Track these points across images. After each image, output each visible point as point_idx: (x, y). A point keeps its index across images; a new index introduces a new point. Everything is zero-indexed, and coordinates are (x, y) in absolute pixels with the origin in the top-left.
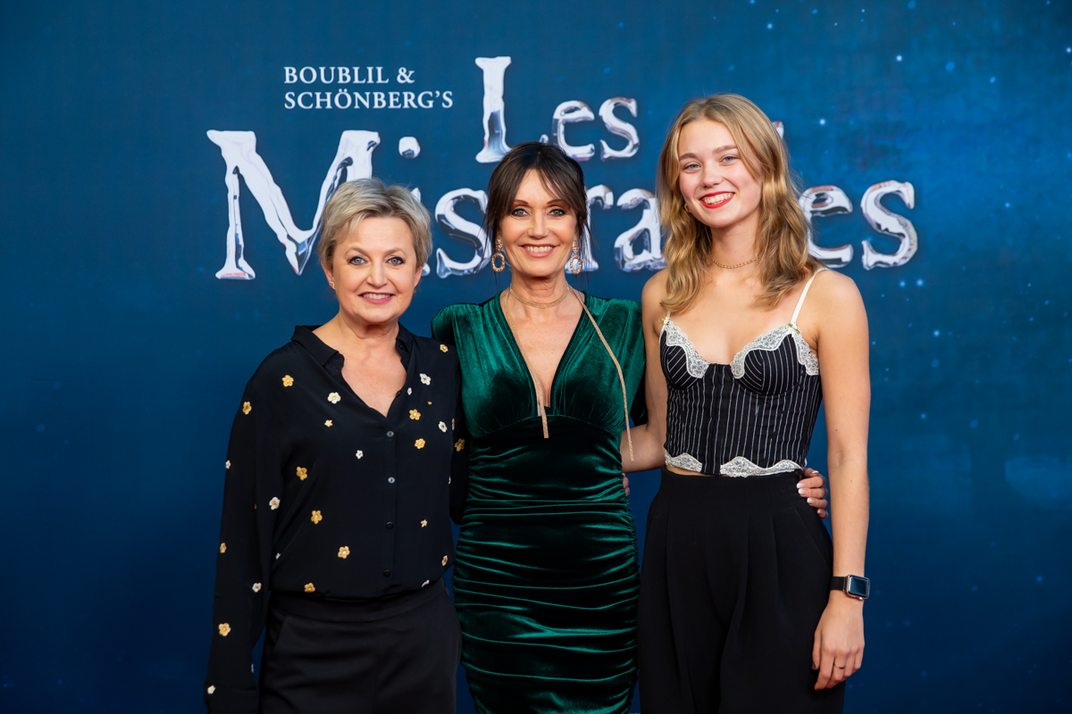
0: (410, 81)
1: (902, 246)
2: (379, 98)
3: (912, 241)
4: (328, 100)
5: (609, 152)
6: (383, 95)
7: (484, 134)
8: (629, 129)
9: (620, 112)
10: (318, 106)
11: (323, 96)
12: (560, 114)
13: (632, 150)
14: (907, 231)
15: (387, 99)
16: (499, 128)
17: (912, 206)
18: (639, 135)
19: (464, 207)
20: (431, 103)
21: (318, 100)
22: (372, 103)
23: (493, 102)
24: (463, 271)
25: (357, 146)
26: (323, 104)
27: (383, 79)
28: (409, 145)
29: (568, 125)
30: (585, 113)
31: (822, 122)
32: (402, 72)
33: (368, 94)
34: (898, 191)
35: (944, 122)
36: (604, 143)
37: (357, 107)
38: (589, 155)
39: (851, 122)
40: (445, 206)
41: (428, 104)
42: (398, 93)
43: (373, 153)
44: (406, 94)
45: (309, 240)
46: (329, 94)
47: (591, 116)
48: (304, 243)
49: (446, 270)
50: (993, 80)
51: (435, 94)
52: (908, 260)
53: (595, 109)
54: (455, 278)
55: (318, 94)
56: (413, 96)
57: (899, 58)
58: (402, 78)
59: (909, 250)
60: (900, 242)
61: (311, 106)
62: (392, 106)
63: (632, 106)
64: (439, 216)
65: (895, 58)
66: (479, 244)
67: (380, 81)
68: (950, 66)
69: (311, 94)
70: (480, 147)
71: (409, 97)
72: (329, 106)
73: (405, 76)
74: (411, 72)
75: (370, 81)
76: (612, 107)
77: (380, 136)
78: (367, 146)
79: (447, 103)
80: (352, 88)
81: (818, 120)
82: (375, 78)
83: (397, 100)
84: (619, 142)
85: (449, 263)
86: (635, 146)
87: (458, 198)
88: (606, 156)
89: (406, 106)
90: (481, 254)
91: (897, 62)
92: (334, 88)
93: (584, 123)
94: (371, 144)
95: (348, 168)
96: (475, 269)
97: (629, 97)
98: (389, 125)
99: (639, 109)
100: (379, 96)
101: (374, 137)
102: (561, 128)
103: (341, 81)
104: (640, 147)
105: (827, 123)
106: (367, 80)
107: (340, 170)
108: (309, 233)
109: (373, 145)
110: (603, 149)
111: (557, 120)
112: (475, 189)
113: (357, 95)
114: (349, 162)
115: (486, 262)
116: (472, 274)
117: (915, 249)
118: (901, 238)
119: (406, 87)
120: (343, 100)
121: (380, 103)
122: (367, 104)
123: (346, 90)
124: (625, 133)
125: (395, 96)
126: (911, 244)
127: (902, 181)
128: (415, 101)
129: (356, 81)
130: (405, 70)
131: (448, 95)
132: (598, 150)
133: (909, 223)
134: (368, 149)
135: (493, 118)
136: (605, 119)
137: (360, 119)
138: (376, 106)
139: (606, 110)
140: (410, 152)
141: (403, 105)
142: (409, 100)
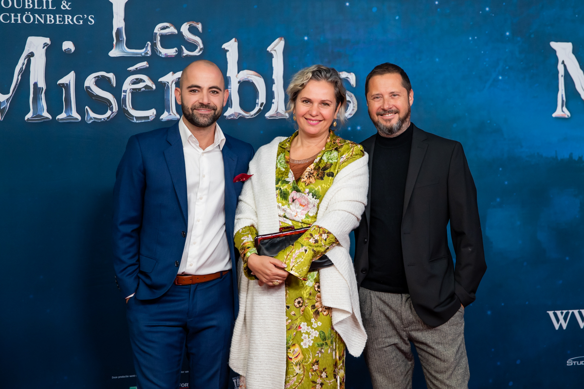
0: (68, 9)
1: (349, 107)
2: (50, 19)
3: (354, 105)
4: (19, 18)
5: (186, 52)
6: (52, 16)
7: (113, 41)
8: (198, 39)
9: (192, 30)
10: (13, 22)
11: (16, 16)
12: (157, 30)
13: (199, 52)
14: (352, 99)
15: (55, 18)
16: (122, 37)
17: (354, 86)
18: (203, 43)
19: (102, 83)
20: (81, 22)
21: (13, 18)
22: (46, 20)
23: (118, 22)
24: (101, 119)
25: (36, 45)
26: (16, 20)
27: (52, 7)
28: (68, 45)
29: (162, 36)
30: (172, 30)
31: (306, 38)
32: (64, 3)
33: (43, 15)
34: (347, 77)
35: (371, 40)
36: (183, 47)
37: (36, 22)
38: (175, 54)
39: (322, 39)
40: (90, 81)
41: (80, 22)
42: (62, 16)
43: (46, 50)
44: (66, 16)
45: (7, 100)
46: (19, 15)
47: (176, 31)
48: (4, 101)
49: (91, 119)
50: (397, 18)
51: (84, 17)
52: (352, 115)
53: (178, 28)
54: (96, 123)
55: (13, 15)
56: (70, 17)
57: (347, 4)
58: (64, 7)
59: (353, 110)
60: (348, 106)
61: (8, 22)
62: (58, 23)
63: (199, 27)
64: (86, 87)
65: (345, 4)
66: (111, 104)
67: (50, 8)
68: (374, 10)
69: (8, 14)
70: (111, 48)
71: (68, 18)
72: (19, 22)
73: (66, 5)
74: (69, 4)
75: (45, 8)
76: (188, 27)
77: (51, 40)
78: (43, 46)
79: (91, 22)
80: (33, 11)
81: (304, 37)
82: (47, 5)
83: (61, 19)
84: (192, 47)
85: (92, 115)
86: (201, 49)
87: (98, 77)
88: (184, 55)
89: (66, 23)
90: (111, 109)
91: (346, 6)
92: (23, 11)
93: (172, 35)
94: (45, 44)
95: (31, 58)
96: (108, 118)
97: (197, 22)
98: (56, 34)
99: (203, 29)
100: (50, 17)
101: (47, 40)
102: (159, 38)
103: (27, 7)
104: (204, 50)
105: (308, 39)
106: (43, 7)
107: (26, 59)
108: (7, 96)
109: (46, 45)
110: (183, 51)
111: (156, 33)
112: (108, 72)
113: (37, 16)
114: (32, 55)
115: (115, 114)
116: (106, 121)
117: (356, 109)
118: (349, 103)
119: (66, 12)
120: (28, 18)
121: (51, 21)
122: (43, 22)
123: (29, 13)
124: (196, 41)
125: (60, 17)
126: (354, 107)
127: (349, 72)
128: (72, 20)
129: (36, 7)
130: (66, 2)
131: (91, 17)
132: (180, 51)
133: (353, 95)
134: (44, 48)
135: (119, 31)
136: (184, 34)
137: (39, 30)
138: (48, 22)
139: (185, 28)
140: (70, 50)
141: (65, 22)
142: (68, 19)
